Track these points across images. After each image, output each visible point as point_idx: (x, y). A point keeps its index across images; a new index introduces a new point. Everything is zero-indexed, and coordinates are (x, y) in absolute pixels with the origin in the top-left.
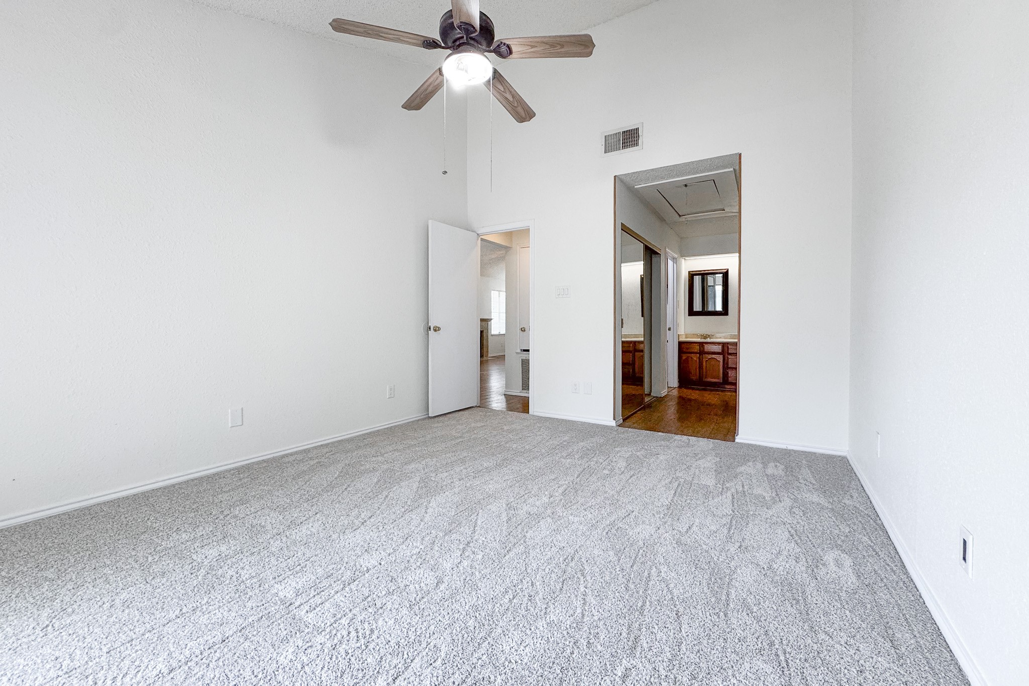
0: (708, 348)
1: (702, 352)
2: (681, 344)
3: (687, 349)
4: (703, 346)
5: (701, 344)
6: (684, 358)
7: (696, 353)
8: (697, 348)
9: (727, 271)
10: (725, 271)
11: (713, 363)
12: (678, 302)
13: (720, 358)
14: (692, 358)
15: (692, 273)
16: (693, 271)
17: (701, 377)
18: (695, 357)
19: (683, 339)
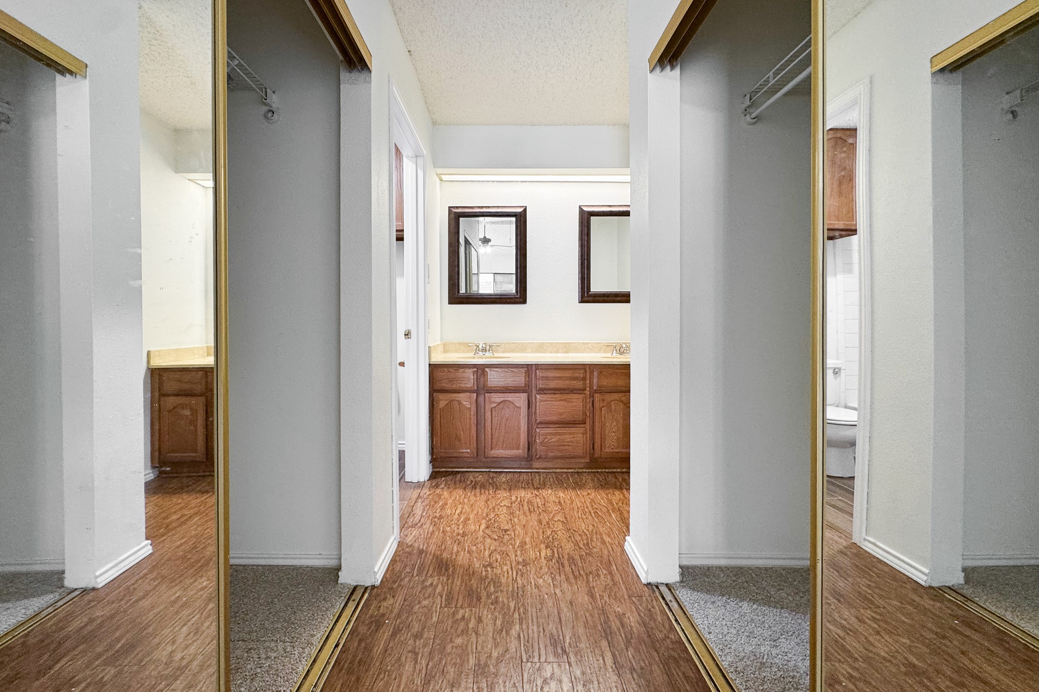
0: (494, 378)
1: (482, 389)
2: (434, 369)
3: (451, 381)
4: (484, 373)
5: (480, 370)
6: (442, 404)
7: (470, 391)
8: (469, 376)
9: (525, 210)
10: (520, 210)
11: (507, 412)
12: (427, 268)
13: (520, 400)
14: (459, 403)
15: (454, 210)
16: (457, 207)
17: (479, 451)
18: (468, 401)
19: (439, 358)
